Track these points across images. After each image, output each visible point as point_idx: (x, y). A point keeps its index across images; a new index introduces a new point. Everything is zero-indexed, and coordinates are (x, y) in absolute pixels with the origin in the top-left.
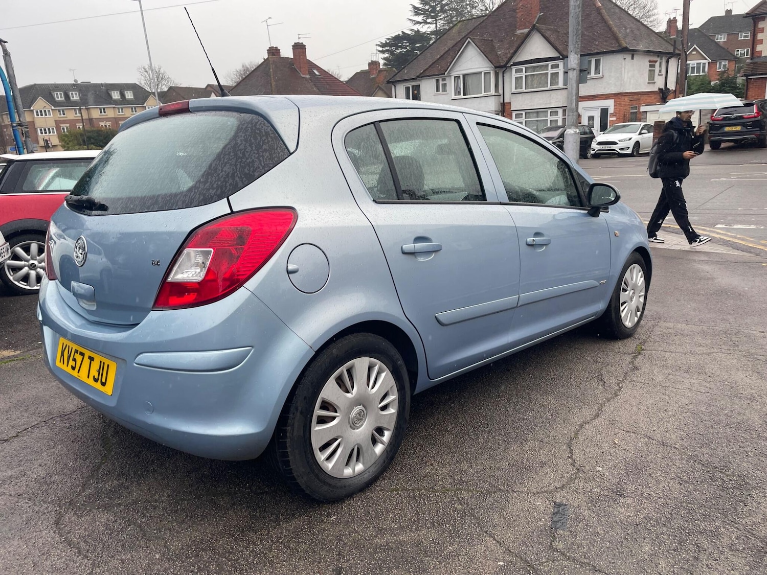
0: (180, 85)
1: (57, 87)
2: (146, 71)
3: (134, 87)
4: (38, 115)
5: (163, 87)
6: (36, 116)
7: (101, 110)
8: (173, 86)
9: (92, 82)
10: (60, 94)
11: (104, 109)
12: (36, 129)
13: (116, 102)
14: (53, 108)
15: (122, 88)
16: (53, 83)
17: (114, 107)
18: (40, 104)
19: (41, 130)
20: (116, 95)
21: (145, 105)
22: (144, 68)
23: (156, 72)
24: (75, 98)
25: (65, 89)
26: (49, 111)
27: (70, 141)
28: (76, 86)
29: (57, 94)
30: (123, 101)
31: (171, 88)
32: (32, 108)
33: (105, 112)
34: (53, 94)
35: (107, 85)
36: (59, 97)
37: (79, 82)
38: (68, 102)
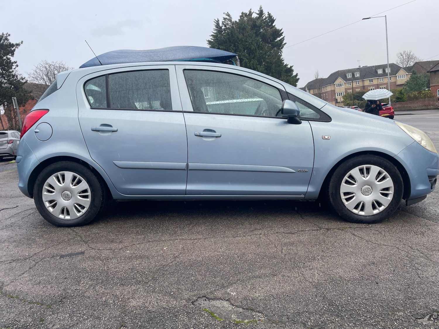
0: (423, 60)
1: (349, 71)
2: (402, 55)
3: (392, 66)
4: (337, 86)
5: (411, 63)
6: (336, 87)
7: (370, 80)
8: (418, 61)
9: (368, 66)
10: (350, 74)
11: (372, 80)
12: (335, 94)
13: (380, 75)
14: (345, 82)
15: (384, 67)
16: (348, 69)
17: (378, 78)
18: (340, 80)
19: (337, 94)
20: (380, 71)
21: (397, 75)
22: (400, 54)
23: (408, 54)
24: (357, 76)
25: (353, 71)
26: (343, 84)
27: (347, 99)
28: (359, 69)
29: (348, 75)
30: (384, 74)
31: (416, 63)
32: (335, 83)
33: (372, 82)
34: (346, 74)
35: (376, 66)
36: (349, 76)
37: (361, 67)
38: (354, 78)
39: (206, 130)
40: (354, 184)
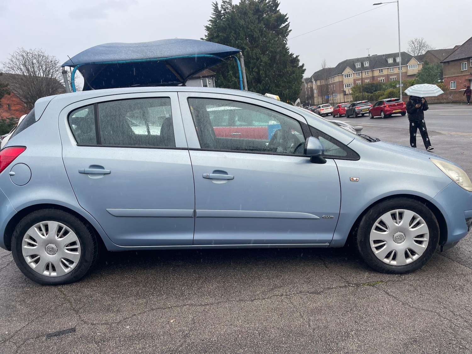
0: (435, 49)
1: (358, 60)
2: (413, 43)
3: (404, 55)
4: (345, 77)
5: (422, 52)
6: (344, 78)
7: (380, 70)
8: (430, 50)
9: (378, 55)
10: (359, 64)
11: (382, 70)
12: (343, 85)
13: (390, 65)
14: (354, 72)
15: (394, 56)
16: (357, 58)
17: (388, 68)
18: (348, 70)
19: (346, 85)
20: (390, 61)
21: (408, 65)
22: (412, 42)
23: (420, 42)
24: (367, 65)
25: (362, 61)
26: (351, 74)
27: (356, 91)
28: (369, 59)
29: (357, 64)
30: (395, 64)
31: (428, 51)
32: (343, 74)
33: (382, 72)
34: (355, 64)
35: (386, 55)
36: (358, 66)
37: (371, 56)
38: (363, 68)
39: (216, 171)
40: (385, 231)
